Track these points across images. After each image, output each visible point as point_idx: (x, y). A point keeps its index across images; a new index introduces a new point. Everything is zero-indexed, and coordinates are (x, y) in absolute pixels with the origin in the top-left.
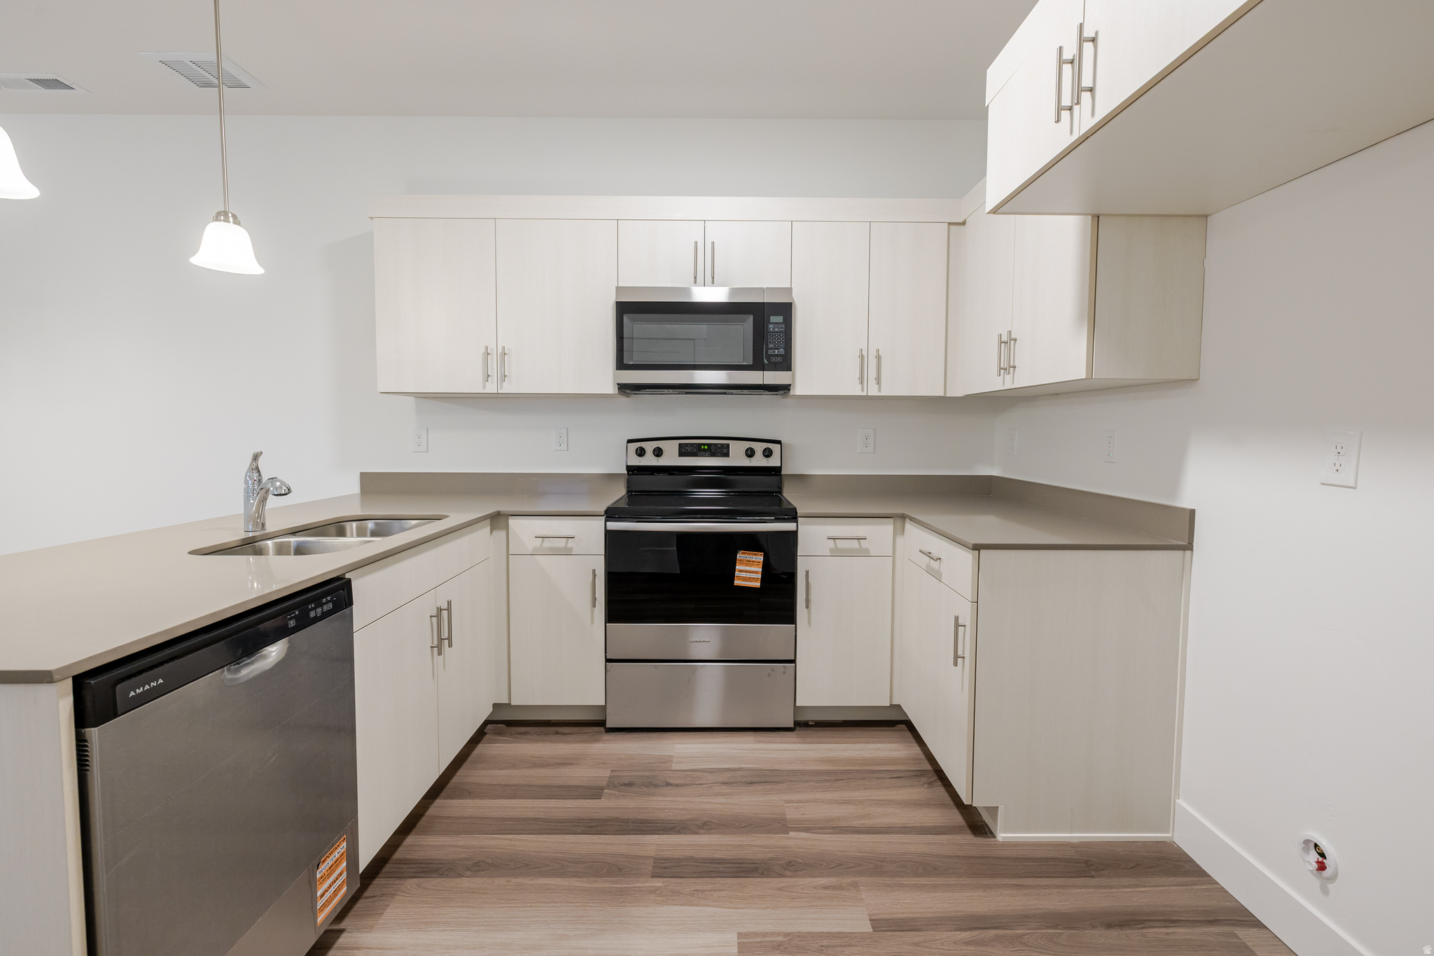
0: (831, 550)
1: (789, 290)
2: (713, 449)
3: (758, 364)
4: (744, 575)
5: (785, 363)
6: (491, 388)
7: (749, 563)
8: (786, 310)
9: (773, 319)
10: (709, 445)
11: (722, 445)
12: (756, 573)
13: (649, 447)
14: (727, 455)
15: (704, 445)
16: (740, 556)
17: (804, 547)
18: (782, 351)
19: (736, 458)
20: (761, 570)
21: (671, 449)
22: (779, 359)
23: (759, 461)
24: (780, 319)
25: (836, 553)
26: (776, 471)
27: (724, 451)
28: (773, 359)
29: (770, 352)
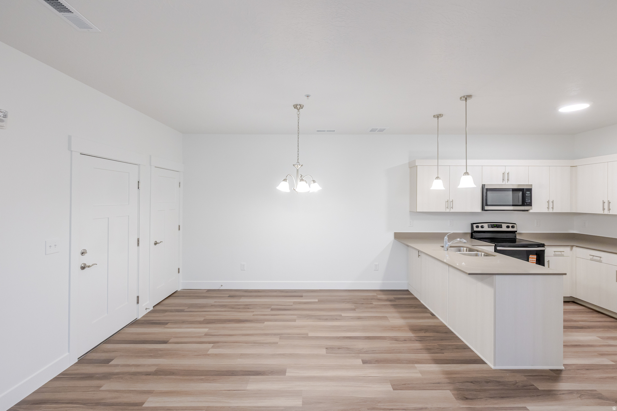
0: (554, 255)
1: (532, 185)
2: (497, 226)
3: (523, 204)
4: (531, 261)
5: (530, 204)
6: (448, 211)
7: (533, 258)
8: (530, 190)
9: (527, 193)
10: (496, 225)
11: (500, 225)
12: (535, 261)
13: (480, 225)
14: (502, 227)
15: (495, 225)
16: (530, 256)
17: (546, 254)
18: (530, 201)
19: (504, 228)
20: (536, 260)
21: (486, 226)
22: (529, 203)
23: (510, 229)
24: (529, 193)
25: (555, 255)
26: (514, 232)
27: (501, 226)
28: (527, 203)
29: (526, 201)
